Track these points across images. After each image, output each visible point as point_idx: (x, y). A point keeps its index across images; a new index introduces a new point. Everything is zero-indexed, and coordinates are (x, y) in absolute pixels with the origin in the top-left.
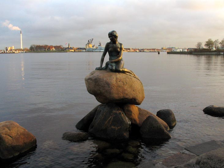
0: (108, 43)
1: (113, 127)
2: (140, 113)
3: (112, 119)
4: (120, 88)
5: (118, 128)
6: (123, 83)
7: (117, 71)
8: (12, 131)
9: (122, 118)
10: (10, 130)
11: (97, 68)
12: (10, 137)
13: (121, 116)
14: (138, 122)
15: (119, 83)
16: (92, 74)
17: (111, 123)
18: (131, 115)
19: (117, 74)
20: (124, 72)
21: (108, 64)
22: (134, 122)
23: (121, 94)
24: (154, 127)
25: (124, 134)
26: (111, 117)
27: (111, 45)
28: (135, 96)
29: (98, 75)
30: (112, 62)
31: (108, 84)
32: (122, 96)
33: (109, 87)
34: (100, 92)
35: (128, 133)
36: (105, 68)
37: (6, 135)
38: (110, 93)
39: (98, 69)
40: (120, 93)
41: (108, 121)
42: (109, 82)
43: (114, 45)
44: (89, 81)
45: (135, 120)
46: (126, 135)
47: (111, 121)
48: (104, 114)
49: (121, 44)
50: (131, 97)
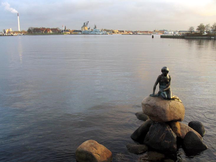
0: (160, 75)
1: (166, 141)
2: (181, 128)
3: (165, 135)
4: (172, 113)
5: (170, 142)
6: (174, 109)
7: (169, 99)
8: (98, 150)
9: (172, 135)
10: (97, 149)
11: (150, 95)
12: (99, 155)
13: (171, 133)
14: (181, 135)
15: (171, 109)
16: (149, 100)
17: (164, 138)
18: (177, 130)
19: (169, 101)
20: (173, 99)
21: (161, 93)
22: (178, 136)
23: (173, 117)
24: (195, 141)
25: (174, 146)
26: (164, 134)
27: (162, 77)
28: (181, 117)
29: (155, 103)
30: (164, 91)
31: (164, 111)
32: (172, 118)
33: (165, 113)
34: (156, 115)
35: (176, 145)
36: (158, 95)
37: (95, 153)
38: (165, 117)
39: (152, 96)
40: (171, 116)
41: (162, 136)
42: (165, 109)
43: (165, 77)
44: (147, 106)
45: (179, 134)
46: (175, 146)
47: (164, 137)
48: (159, 131)
49: (170, 76)
50: (179, 118)
